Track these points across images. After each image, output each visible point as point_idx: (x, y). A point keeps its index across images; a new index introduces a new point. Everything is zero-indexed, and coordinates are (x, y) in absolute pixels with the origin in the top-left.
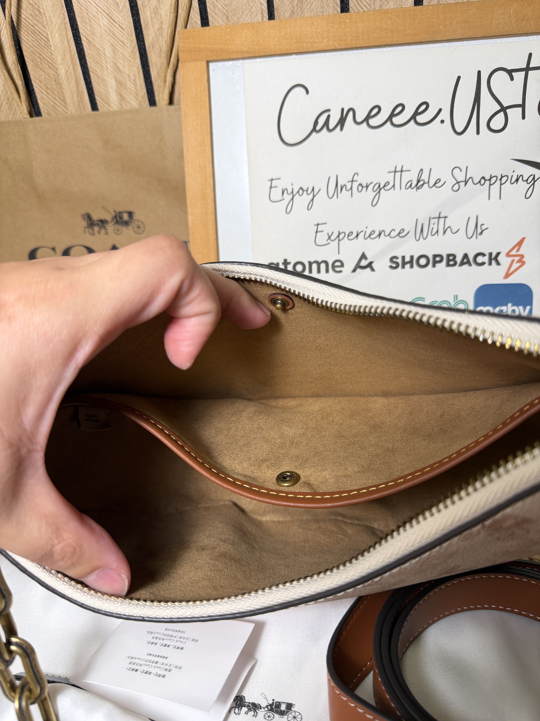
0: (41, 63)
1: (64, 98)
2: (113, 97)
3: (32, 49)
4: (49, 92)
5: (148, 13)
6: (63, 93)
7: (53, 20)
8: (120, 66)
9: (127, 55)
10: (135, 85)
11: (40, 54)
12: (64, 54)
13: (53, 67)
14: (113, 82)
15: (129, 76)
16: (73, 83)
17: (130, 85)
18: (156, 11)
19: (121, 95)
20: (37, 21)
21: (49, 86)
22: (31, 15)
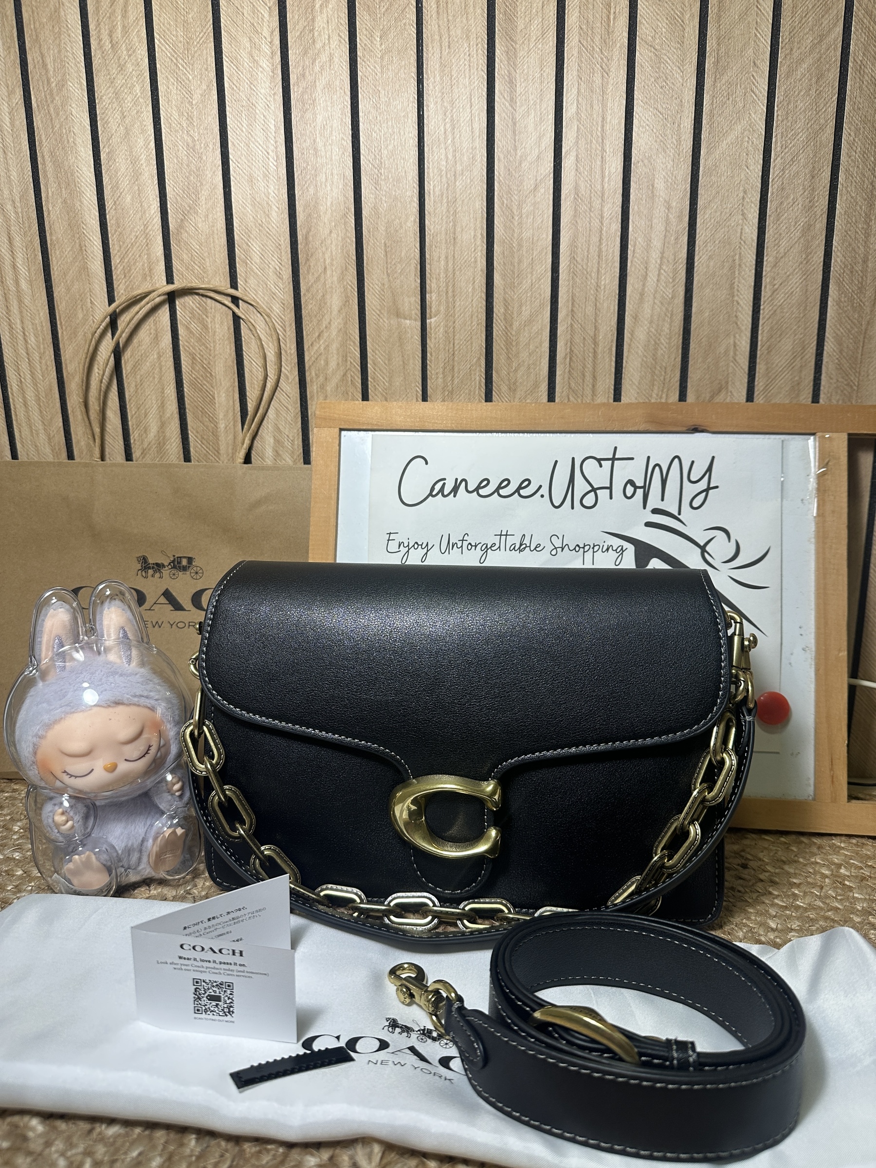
0: (202, 417)
1: (219, 449)
2: (269, 452)
3: (196, 404)
4: (204, 442)
5: (315, 388)
6: (218, 444)
7: (223, 383)
8: (281, 427)
9: (289, 419)
10: (293, 444)
11: (203, 409)
12: (227, 412)
13: (213, 421)
14: (272, 440)
15: (288, 436)
16: (231, 437)
17: (287, 444)
18: (322, 387)
19: (277, 452)
20: (208, 382)
21: (205, 437)
22: (202, 376)
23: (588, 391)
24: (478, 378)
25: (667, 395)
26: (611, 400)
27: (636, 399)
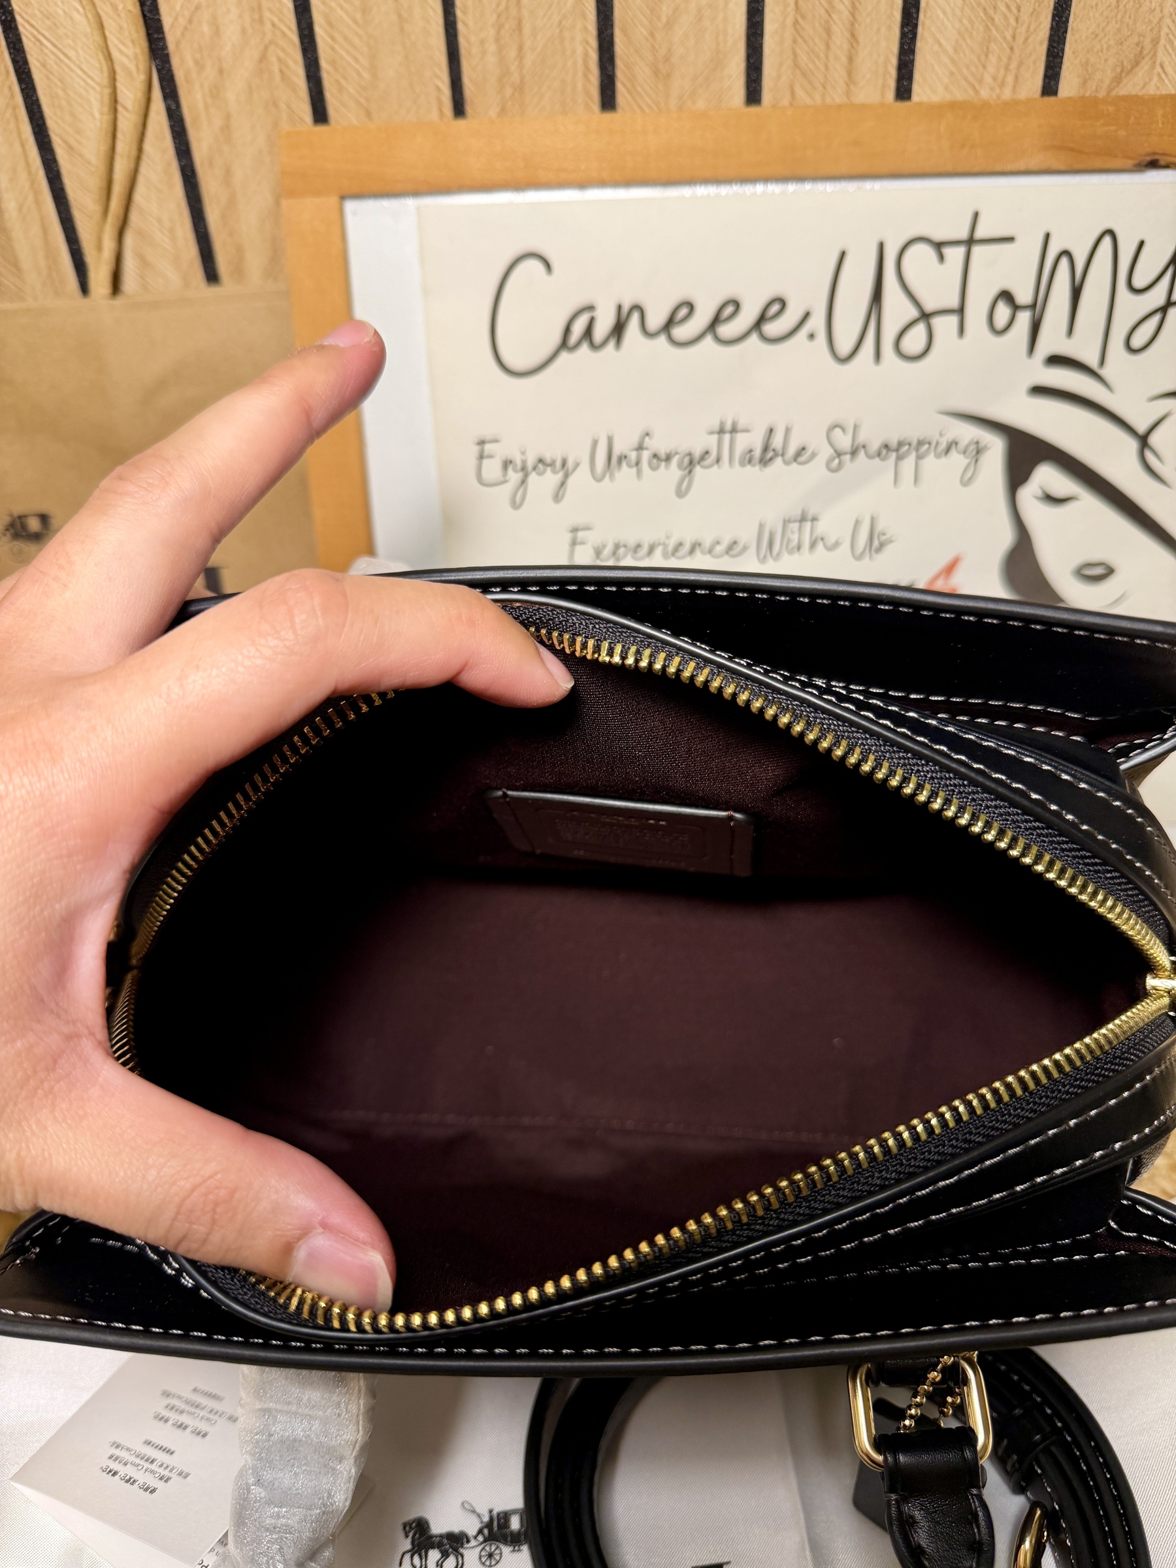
23: (838, 72)
24: (580, 50)
25: (1016, 78)
26: (890, 94)
27: (947, 88)
